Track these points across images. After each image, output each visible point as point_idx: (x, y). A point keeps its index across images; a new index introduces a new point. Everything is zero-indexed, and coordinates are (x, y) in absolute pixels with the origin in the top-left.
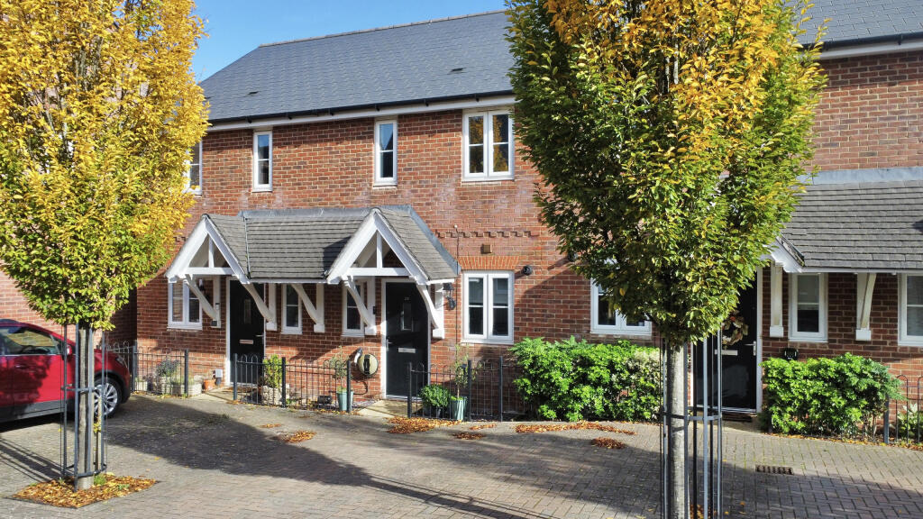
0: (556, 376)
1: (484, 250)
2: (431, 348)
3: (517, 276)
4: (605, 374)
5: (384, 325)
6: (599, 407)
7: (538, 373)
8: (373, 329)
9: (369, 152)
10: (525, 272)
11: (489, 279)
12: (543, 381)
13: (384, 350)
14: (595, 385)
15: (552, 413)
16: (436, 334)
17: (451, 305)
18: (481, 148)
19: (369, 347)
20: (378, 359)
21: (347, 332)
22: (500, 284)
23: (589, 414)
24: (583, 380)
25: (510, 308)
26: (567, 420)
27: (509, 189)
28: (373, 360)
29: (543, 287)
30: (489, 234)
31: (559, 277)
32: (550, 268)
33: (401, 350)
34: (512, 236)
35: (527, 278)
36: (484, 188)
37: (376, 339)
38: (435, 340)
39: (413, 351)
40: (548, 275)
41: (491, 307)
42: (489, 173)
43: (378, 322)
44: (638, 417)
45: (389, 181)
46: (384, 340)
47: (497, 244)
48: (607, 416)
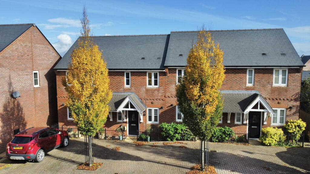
0: (171, 132)
1: (152, 103)
2: (139, 125)
3: (160, 109)
4: (180, 131)
5: (128, 119)
6: (179, 138)
7: (167, 132)
8: (125, 120)
9: (123, 79)
10: (162, 108)
11: (153, 109)
12: (167, 133)
13: (128, 125)
14: (178, 134)
15: (170, 140)
16: (141, 121)
17: (144, 115)
18: (151, 80)
19: (124, 124)
20: (127, 127)
21: (118, 121)
22: (156, 110)
23: (177, 140)
24: (176, 133)
25: (158, 116)
26: (173, 141)
27: (158, 90)
28: (125, 127)
29: (165, 111)
30: (153, 100)
31: (169, 109)
32: (167, 107)
33: (132, 125)
34: (158, 100)
35: (162, 109)
36: (152, 89)
37: (126, 122)
38: (140, 123)
39: (135, 125)
40: (167, 109)
41: (154, 115)
42: (153, 86)
43: (126, 119)
44: (187, 140)
45: (128, 86)
46: (128, 123)
47: (156, 102)
48: (181, 140)
